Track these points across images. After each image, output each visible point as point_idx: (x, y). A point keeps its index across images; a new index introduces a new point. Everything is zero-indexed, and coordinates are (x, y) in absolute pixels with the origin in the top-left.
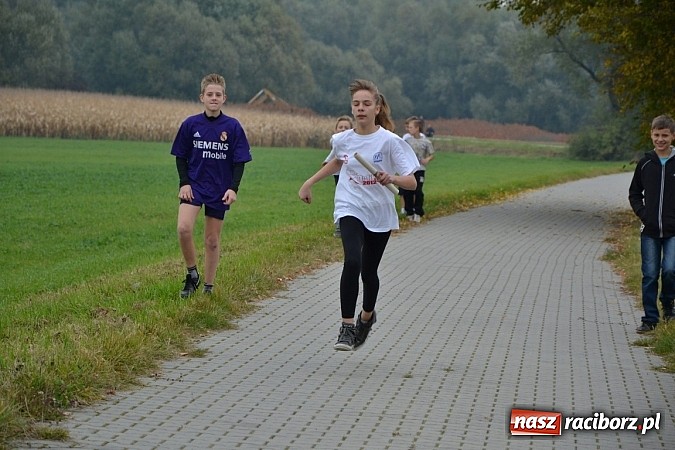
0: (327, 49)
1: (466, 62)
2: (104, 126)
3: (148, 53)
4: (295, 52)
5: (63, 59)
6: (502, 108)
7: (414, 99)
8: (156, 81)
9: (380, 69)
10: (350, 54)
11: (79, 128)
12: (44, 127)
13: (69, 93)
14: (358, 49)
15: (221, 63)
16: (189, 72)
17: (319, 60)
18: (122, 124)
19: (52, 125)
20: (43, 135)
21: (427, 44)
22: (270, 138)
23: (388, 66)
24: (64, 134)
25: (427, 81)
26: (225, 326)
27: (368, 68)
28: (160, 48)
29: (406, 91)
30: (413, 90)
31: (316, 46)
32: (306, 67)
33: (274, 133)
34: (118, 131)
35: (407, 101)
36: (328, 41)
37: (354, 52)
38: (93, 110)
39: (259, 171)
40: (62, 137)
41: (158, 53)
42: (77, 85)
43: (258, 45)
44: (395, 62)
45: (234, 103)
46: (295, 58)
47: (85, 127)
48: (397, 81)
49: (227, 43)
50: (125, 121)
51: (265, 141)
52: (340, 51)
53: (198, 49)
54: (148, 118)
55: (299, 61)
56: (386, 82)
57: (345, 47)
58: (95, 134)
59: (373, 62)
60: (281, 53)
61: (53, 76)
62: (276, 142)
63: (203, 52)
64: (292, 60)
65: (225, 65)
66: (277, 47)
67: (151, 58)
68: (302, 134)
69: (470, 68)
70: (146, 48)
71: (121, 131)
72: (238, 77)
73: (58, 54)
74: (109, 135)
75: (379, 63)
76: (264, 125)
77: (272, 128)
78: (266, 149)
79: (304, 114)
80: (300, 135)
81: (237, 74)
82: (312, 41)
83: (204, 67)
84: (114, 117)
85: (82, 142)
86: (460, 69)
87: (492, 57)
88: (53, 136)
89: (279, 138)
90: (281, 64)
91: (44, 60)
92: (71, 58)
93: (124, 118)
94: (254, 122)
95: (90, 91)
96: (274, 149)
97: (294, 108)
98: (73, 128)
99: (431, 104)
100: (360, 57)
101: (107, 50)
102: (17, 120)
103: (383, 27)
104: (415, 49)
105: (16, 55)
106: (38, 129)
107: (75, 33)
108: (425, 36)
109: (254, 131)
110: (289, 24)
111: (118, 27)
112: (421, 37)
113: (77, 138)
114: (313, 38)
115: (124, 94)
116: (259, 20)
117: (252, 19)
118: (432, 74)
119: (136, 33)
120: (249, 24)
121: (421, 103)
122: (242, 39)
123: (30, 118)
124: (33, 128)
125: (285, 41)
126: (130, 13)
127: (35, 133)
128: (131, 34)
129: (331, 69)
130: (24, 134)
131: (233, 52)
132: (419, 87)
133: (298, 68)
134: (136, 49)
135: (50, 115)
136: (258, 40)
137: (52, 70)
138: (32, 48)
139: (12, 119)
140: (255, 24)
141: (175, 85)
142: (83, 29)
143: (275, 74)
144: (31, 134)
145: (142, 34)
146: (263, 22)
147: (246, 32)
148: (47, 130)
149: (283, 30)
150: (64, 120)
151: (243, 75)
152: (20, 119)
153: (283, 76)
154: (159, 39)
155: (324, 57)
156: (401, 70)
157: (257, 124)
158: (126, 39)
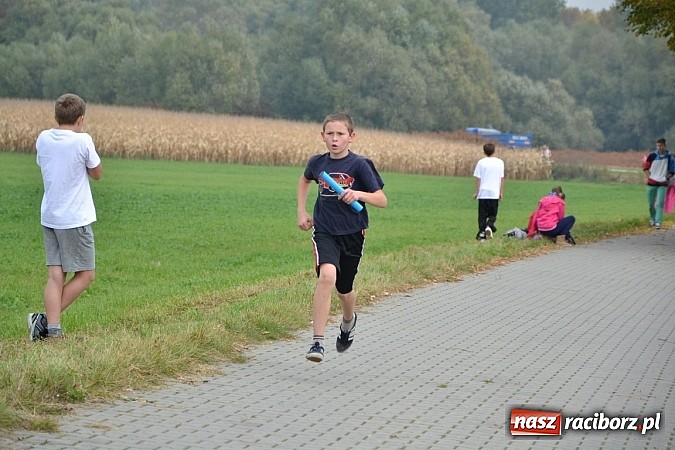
0: (518, 79)
1: (660, 94)
2: (286, 153)
3: (336, 81)
4: (483, 82)
5: (250, 86)
7: (606, 131)
8: (343, 108)
9: (571, 100)
10: (540, 85)
11: (261, 154)
12: (227, 152)
13: (252, 119)
14: (550, 80)
15: (408, 92)
16: (375, 100)
17: (508, 90)
18: (305, 150)
19: (234, 150)
20: (225, 161)
22: (454, 167)
23: (580, 99)
24: (246, 160)
25: (620, 113)
27: (559, 98)
28: (348, 76)
29: (599, 123)
30: (606, 122)
31: (508, 78)
32: (494, 96)
33: (457, 163)
34: (300, 158)
35: (599, 133)
36: (519, 71)
37: (546, 82)
38: (275, 136)
39: (434, 198)
40: (245, 163)
41: (345, 80)
42: (264, 112)
43: (446, 74)
44: (588, 93)
45: (419, 132)
46: (484, 88)
47: (267, 153)
48: (588, 112)
49: (414, 71)
50: (307, 148)
51: (448, 169)
52: (530, 81)
53: (385, 78)
55: (487, 90)
56: (577, 113)
57: (535, 78)
58: (276, 160)
59: (563, 93)
60: (469, 83)
61: (239, 103)
62: (458, 171)
63: (390, 80)
64: (480, 90)
65: (411, 93)
66: (465, 77)
67: (339, 86)
69: (664, 101)
70: (333, 76)
71: (303, 158)
72: (426, 106)
73: (245, 80)
74: (291, 161)
75: (570, 94)
76: (448, 154)
77: (456, 158)
78: (448, 178)
81: (424, 102)
82: (502, 70)
83: (392, 95)
84: (296, 144)
85: (263, 168)
86: (654, 102)
88: (236, 162)
89: (462, 167)
90: (468, 94)
91: (230, 87)
92: (257, 84)
93: (307, 145)
94: (437, 151)
95: (274, 118)
96: (458, 178)
98: (255, 154)
99: (624, 136)
100: (550, 88)
101: (296, 77)
102: (200, 145)
103: (575, 56)
104: (609, 81)
105: (204, 81)
106: (220, 155)
107: (263, 59)
108: (619, 67)
109: (437, 160)
110: (478, 53)
111: (307, 54)
112: (614, 68)
113: (260, 164)
114: (506, 68)
115: (309, 121)
116: (448, 49)
117: (440, 48)
118: (626, 106)
119: (324, 60)
120: (437, 53)
121: (612, 135)
122: (429, 68)
123: (212, 143)
124: (215, 153)
125: (474, 71)
126: (319, 41)
127: (217, 158)
128: (319, 61)
129: (520, 99)
130: (207, 159)
131: (421, 81)
132: (612, 119)
133: (486, 98)
134: (324, 78)
135: (232, 141)
136: (446, 69)
137: (238, 96)
138: (219, 75)
139: (195, 144)
140: (443, 53)
141: (361, 112)
142: (272, 55)
143: (462, 103)
144: (213, 159)
145: (331, 62)
146: (451, 51)
147: (434, 62)
148: (229, 156)
149: (472, 58)
150: (246, 146)
151: (431, 104)
152: (202, 144)
153: (472, 104)
154: (346, 68)
155: (514, 85)
156: (593, 101)
157: (440, 153)
158: (314, 66)
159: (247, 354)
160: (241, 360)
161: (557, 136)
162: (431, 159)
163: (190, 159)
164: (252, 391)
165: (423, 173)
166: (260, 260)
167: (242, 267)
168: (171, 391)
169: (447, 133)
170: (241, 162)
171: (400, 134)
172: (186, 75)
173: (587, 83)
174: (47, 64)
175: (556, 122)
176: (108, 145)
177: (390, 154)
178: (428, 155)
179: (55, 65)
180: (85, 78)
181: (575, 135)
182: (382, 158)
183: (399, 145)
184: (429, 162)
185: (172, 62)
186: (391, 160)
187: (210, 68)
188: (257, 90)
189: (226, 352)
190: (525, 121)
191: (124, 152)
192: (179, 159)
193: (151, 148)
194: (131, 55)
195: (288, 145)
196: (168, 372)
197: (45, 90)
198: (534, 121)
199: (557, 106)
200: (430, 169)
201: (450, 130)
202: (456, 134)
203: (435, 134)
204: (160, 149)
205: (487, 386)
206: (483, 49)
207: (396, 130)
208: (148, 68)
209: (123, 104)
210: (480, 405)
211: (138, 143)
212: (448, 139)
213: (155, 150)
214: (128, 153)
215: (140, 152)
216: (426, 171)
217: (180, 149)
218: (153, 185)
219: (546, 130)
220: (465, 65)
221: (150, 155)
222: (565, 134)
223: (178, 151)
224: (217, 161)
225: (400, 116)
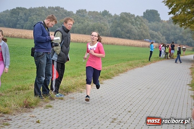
0: (153, 31)
1: (176, 34)
3: (122, 31)
4: (147, 32)
5: (108, 32)
6: (182, 42)
7: (167, 40)
8: (124, 36)
9: (162, 35)
10: (156, 32)
13: (108, 37)
16: (129, 34)
21: (170, 31)
23: (163, 35)
24: (107, 44)
26: (111, 78)
27: (159, 35)
29: (166, 39)
31: (151, 31)
32: (149, 34)
33: (142, 45)
35: (166, 40)
36: (153, 30)
37: (157, 32)
38: (112, 40)
41: (124, 31)
42: (110, 36)
48: (164, 37)
49: (135, 30)
50: (117, 42)
52: (155, 32)
53: (131, 31)
54: (121, 42)
56: (162, 37)
57: (156, 31)
58: (112, 44)
59: (160, 34)
60: (144, 32)
62: (143, 47)
65: (135, 33)
66: (144, 31)
69: (177, 35)
70: (122, 30)
71: (117, 44)
74: (115, 44)
75: (162, 34)
78: (141, 48)
82: (150, 30)
83: (132, 34)
85: (110, 45)
86: (175, 36)
87: (181, 34)
90: (144, 34)
95: (112, 37)
98: (109, 43)
99: (170, 41)
100: (158, 33)
101: (116, 30)
103: (162, 28)
104: (168, 32)
105: (101, 31)
107: (111, 27)
108: (170, 30)
109: (139, 45)
110: (146, 27)
111: (118, 27)
112: (169, 30)
114: (151, 29)
115: (118, 38)
116: (141, 26)
117: (140, 26)
118: (171, 36)
119: (121, 28)
120: (139, 27)
121: (168, 41)
122: (138, 29)
125: (145, 30)
126: (120, 24)
128: (120, 28)
129: (153, 35)
131: (137, 31)
132: (168, 38)
133: (147, 34)
134: (121, 30)
136: (141, 29)
137: (106, 33)
138: (103, 30)
140: (140, 27)
141: (127, 36)
142: (112, 27)
143: (143, 35)
145: (122, 28)
146: (142, 27)
147: (139, 28)
149: (145, 28)
150: (107, 42)
151: (138, 35)
153: (145, 35)
154: (124, 29)
155: (152, 33)
156: (165, 35)
157: (140, 43)
158: (119, 29)
159: (103, 82)
161: (159, 41)
170: (106, 44)
172: (98, 30)
173: (164, 32)
174: (75, 28)
175: (159, 39)
176: (84, 41)
178: (137, 44)
179: (76, 28)
180: (81, 30)
181: (162, 41)
183: (133, 42)
185: (95, 28)
186: (131, 44)
187: (102, 29)
188: (109, 32)
190: (154, 39)
194: (89, 26)
195: (114, 42)
197: (75, 32)
198: (155, 39)
199: (159, 36)
201: (141, 40)
202: (142, 40)
203: (139, 40)
205: (148, 89)
206: (147, 26)
207: (133, 40)
208: (91, 29)
209: (87, 34)
210: (147, 94)
212: (141, 41)
216: (137, 46)
219: (157, 40)
220: (144, 29)
222: (160, 41)
225: (133, 37)
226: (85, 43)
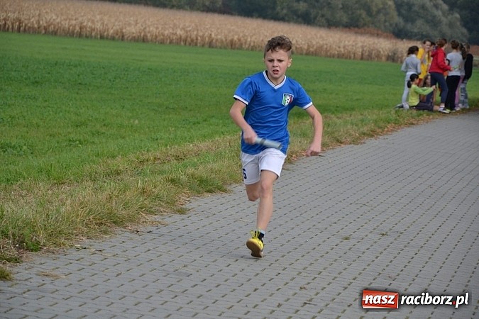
2: (239, 40)
7: (470, 30)
8: (282, 9)
9: (446, 7)
11: (222, 40)
12: (197, 39)
13: (216, 15)
16: (306, 4)
18: (253, 38)
19: (203, 37)
20: (196, 45)
22: (360, 54)
23: (452, 6)
24: (211, 44)
27: (437, 6)
29: (464, 23)
30: (471, 23)
32: (391, 3)
33: (363, 50)
34: (250, 44)
35: (465, 31)
38: (232, 28)
39: (345, 76)
40: (210, 47)
42: (225, 10)
44: (458, 2)
45: (336, 27)
47: (226, 40)
48: (457, 16)
51: (356, 55)
56: (450, 16)
58: (232, 45)
61: (207, 3)
62: (364, 57)
68: (384, 52)
71: (252, 44)
72: (341, 9)
74: (244, 46)
75: (446, 3)
76: (356, 44)
77: (362, 47)
78: (355, 61)
79: (386, 37)
80: (382, 52)
81: (340, 6)
84: (247, 34)
85: (223, 51)
88: (203, 46)
89: (367, 54)
93: (254, 34)
94: (349, 42)
95: (232, 15)
96: (362, 62)
97: (380, 32)
98: (217, 40)
102: (178, 33)
106: (192, 40)
109: (349, 48)
113: (220, 48)
115: (257, 18)
123: (187, 32)
124: (189, 39)
127: (189, 43)
129: (410, 6)
130: (182, 43)
132: (475, 21)
133: (385, 4)
135: (201, 30)
139: (174, 32)
141: (295, 12)
143: (367, 7)
144: (187, 44)
148: (199, 41)
150: (211, 35)
151: (345, 7)
152: (179, 32)
153: (374, 8)
156: (461, 8)
157: (351, 43)
159: (188, 206)
160: (182, 212)
161: (434, 33)
162: (344, 47)
163: (171, 42)
164: (187, 241)
165: (338, 57)
166: (213, 120)
167: (199, 125)
168: (119, 240)
169: (356, 29)
170: (207, 46)
171: (323, 29)
175: (435, 23)
176: (111, 32)
177: (314, 43)
178: (342, 45)
181: (448, 32)
182: (308, 46)
183: (322, 37)
184: (342, 50)
186: (315, 47)
189: (171, 203)
190: (413, 21)
191: (123, 36)
192: (162, 42)
193: (142, 34)
195: (241, 35)
196: (119, 222)
198: (419, 22)
200: (343, 55)
201: (357, 26)
202: (360, 31)
203: (348, 29)
204: (149, 35)
205: (383, 238)
207: (320, 26)
210: (377, 257)
211: (134, 31)
212: (356, 33)
213: (145, 35)
214: (126, 37)
215: (135, 37)
216: (340, 56)
217: (164, 35)
218: (142, 61)
219: (427, 29)
221: (142, 40)
222: (440, 32)
223: (162, 37)
224: (190, 44)
225: (323, 16)
226: (113, 39)
